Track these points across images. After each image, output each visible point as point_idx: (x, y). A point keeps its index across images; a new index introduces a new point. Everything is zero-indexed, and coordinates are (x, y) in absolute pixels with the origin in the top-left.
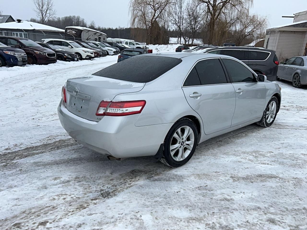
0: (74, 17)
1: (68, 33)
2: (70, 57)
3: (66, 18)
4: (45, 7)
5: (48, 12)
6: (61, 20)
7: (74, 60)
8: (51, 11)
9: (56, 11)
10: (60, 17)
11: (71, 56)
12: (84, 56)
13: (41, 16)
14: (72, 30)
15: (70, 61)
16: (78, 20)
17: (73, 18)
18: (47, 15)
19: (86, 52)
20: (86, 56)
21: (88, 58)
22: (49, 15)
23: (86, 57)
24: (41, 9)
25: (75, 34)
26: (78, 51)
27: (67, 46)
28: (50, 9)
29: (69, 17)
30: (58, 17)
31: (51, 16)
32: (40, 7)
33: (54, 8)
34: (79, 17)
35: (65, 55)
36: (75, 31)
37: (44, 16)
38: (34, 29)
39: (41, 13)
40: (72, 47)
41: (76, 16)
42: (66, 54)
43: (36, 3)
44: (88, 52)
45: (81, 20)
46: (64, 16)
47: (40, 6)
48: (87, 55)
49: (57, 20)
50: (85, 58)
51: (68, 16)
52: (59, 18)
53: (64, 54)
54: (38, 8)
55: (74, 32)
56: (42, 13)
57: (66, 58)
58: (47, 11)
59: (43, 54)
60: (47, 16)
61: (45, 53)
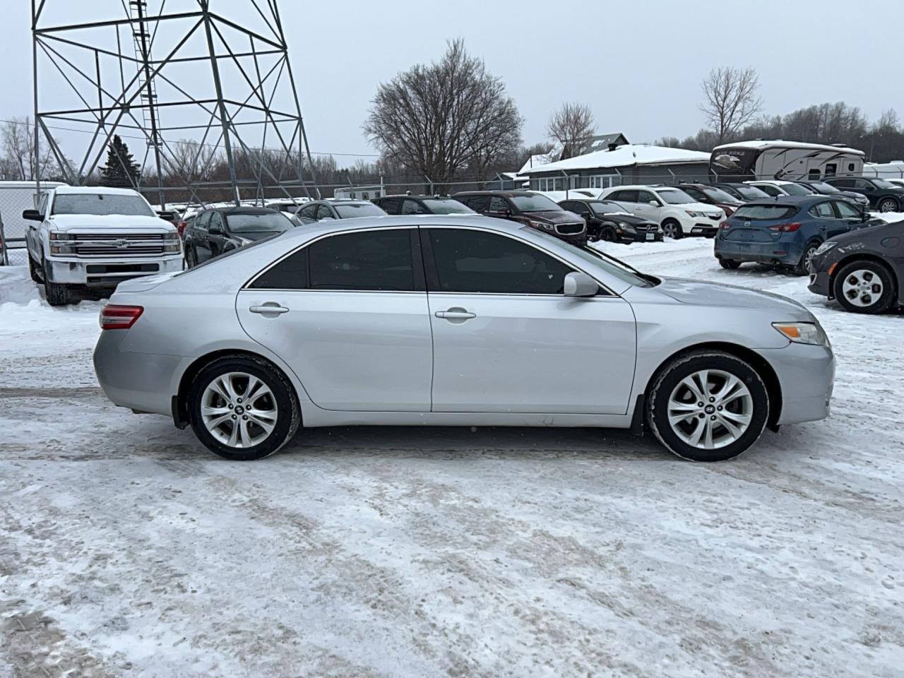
0: (826, 106)
1: (717, 164)
2: (633, 231)
3: (799, 115)
4: (733, 96)
5: (739, 107)
6: (782, 122)
7: (643, 240)
8: (749, 102)
9: (762, 100)
10: (780, 116)
11: (636, 229)
12: (687, 225)
13: (717, 122)
14: (731, 153)
15: (628, 243)
16: (836, 115)
17: (821, 111)
18: (733, 116)
19: (694, 216)
20: (693, 225)
21: (700, 231)
22: (739, 115)
23: (693, 228)
24: (721, 103)
25: (735, 164)
26: (674, 213)
27: (648, 202)
28: (746, 98)
29: (809, 111)
30: (775, 116)
31: (747, 117)
32: (719, 98)
33: (756, 94)
34: (843, 104)
35: (620, 228)
36: (735, 156)
37: (725, 121)
38: (636, 164)
39: (719, 114)
40: (661, 205)
41: (833, 103)
42: (622, 225)
43: (709, 90)
44: (702, 214)
45: (847, 112)
46: (791, 111)
47: (719, 94)
48: (697, 225)
49: (769, 124)
50: (689, 232)
51: (807, 107)
52: (778, 118)
53: (617, 224)
54: (715, 101)
55: (733, 159)
56: (722, 114)
57: (619, 234)
58: (736, 105)
59: (549, 227)
60: (734, 120)
61: (553, 224)
